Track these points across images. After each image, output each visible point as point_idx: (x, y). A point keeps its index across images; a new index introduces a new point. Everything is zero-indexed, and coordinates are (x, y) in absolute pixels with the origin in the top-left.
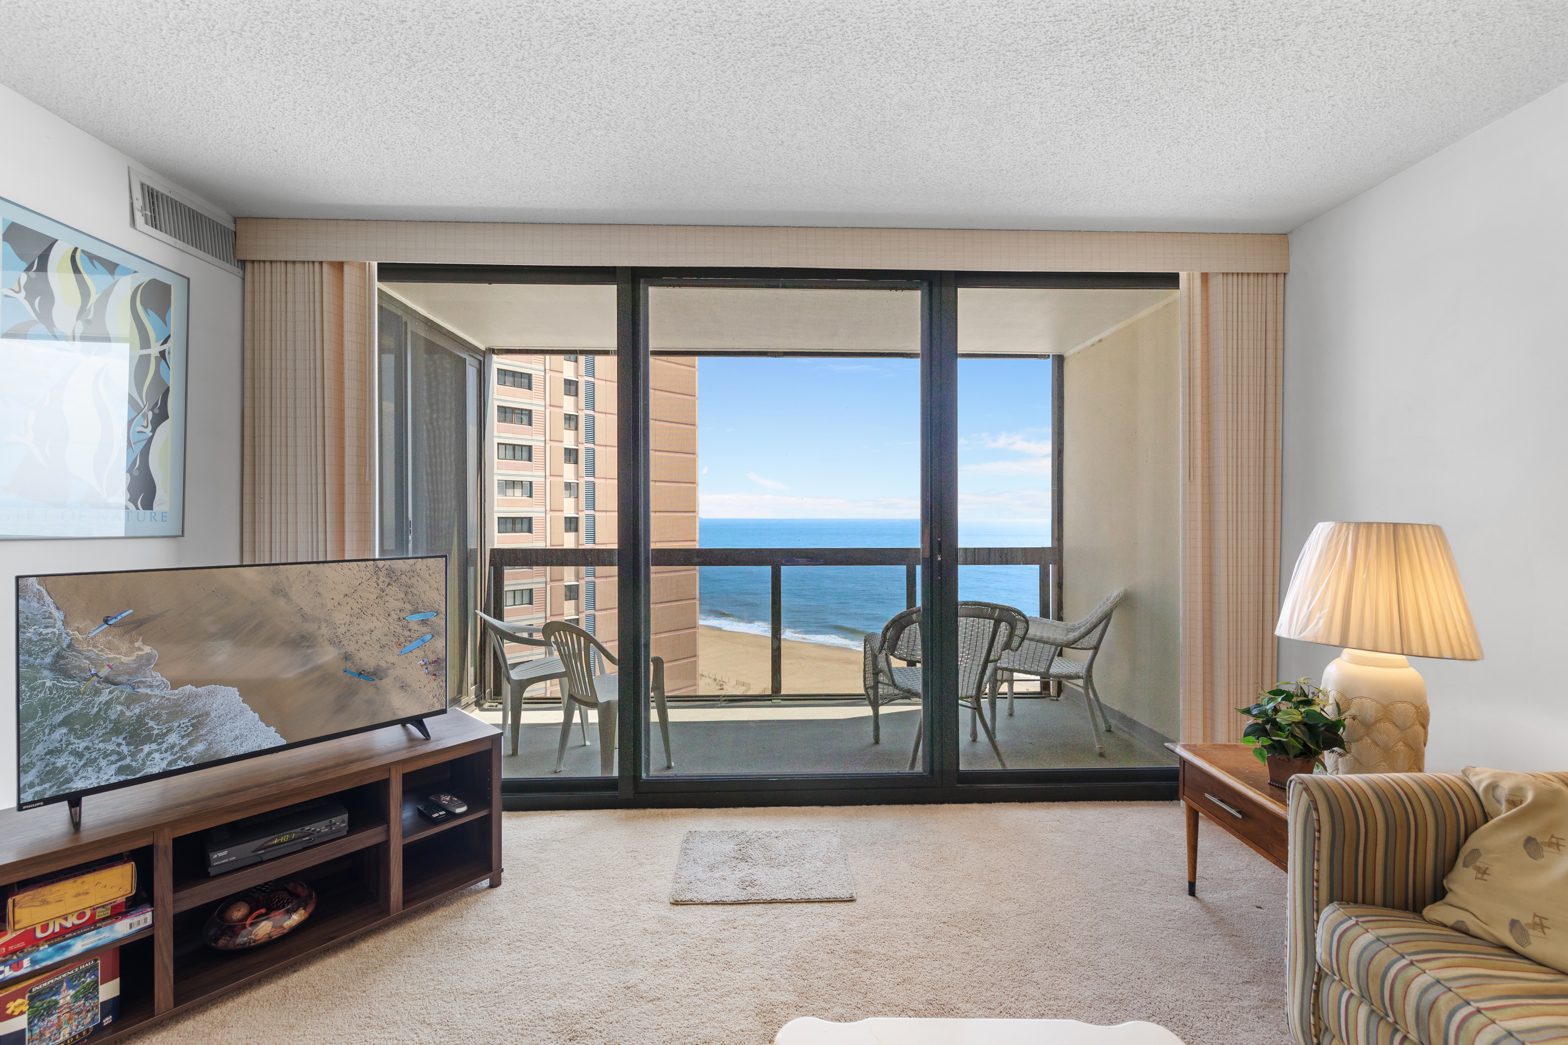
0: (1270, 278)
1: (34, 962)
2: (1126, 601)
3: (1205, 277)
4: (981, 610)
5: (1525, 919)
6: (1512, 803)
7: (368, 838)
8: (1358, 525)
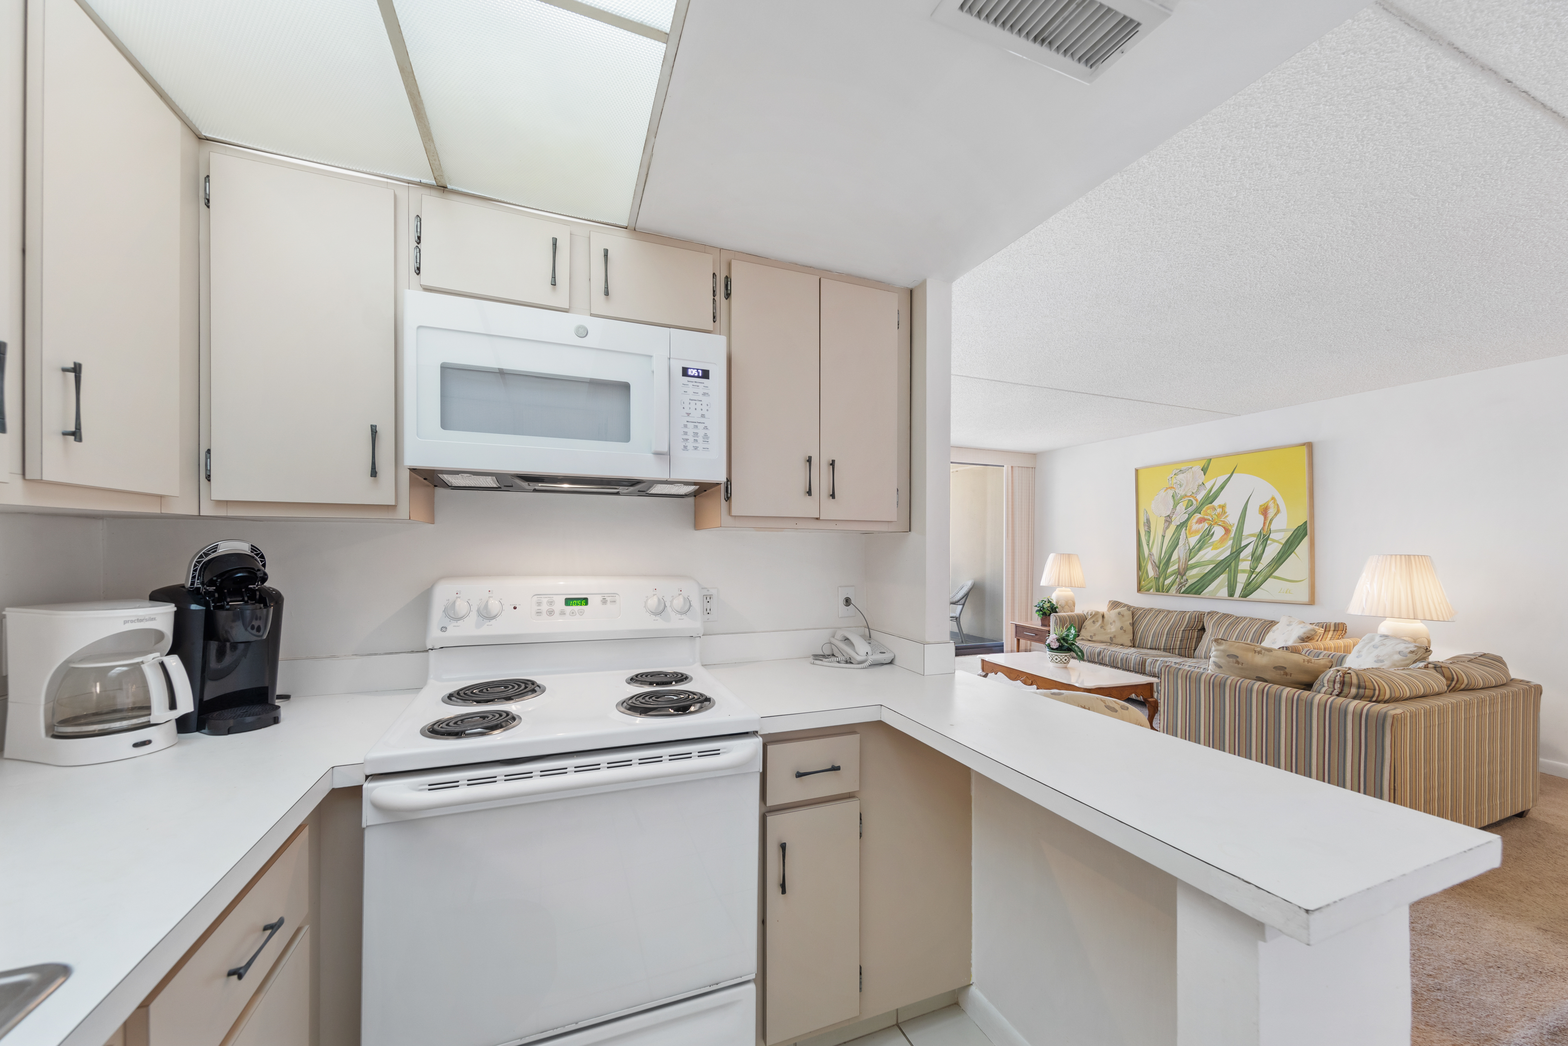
0: (1031, 469)
2: (974, 585)
3: (1012, 467)
5: (1092, 635)
6: (1091, 615)
8: (1061, 554)
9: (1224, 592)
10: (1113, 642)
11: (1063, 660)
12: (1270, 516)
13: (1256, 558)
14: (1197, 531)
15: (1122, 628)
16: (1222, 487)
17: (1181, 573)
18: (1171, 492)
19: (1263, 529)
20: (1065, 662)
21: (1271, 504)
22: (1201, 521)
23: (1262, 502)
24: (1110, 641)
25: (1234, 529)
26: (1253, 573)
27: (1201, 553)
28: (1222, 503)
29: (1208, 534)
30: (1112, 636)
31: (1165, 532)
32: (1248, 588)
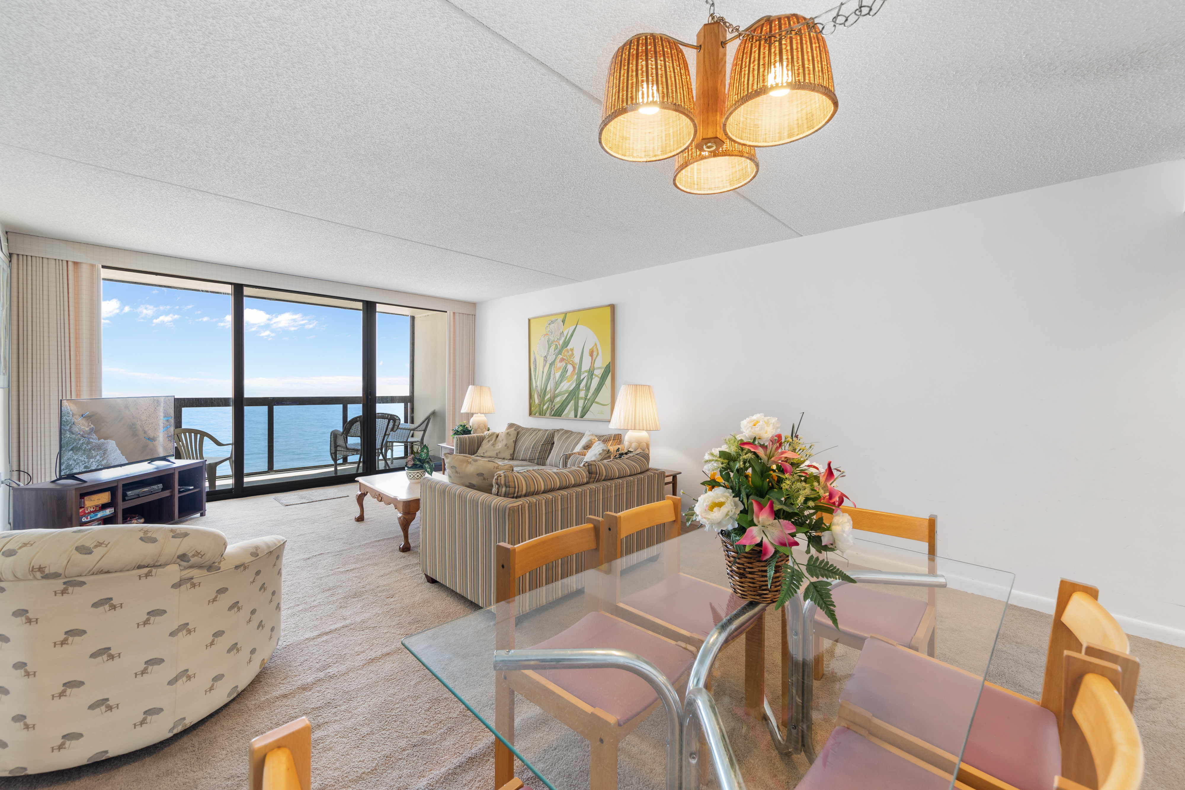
0: (469, 316)
1: (91, 518)
2: (434, 413)
3: (454, 313)
4: (384, 416)
6: (489, 435)
7: (167, 493)
9: (572, 415)
10: (498, 457)
11: (416, 476)
12: (594, 357)
13: (588, 388)
14: (560, 368)
15: (506, 445)
16: (572, 335)
17: (552, 400)
18: (547, 338)
19: (591, 367)
20: (418, 478)
21: (595, 349)
22: (562, 360)
23: (590, 347)
24: (496, 456)
25: (577, 366)
26: (586, 399)
27: (562, 385)
28: (572, 347)
29: (565, 371)
30: (498, 451)
31: (543, 369)
32: (584, 411)
